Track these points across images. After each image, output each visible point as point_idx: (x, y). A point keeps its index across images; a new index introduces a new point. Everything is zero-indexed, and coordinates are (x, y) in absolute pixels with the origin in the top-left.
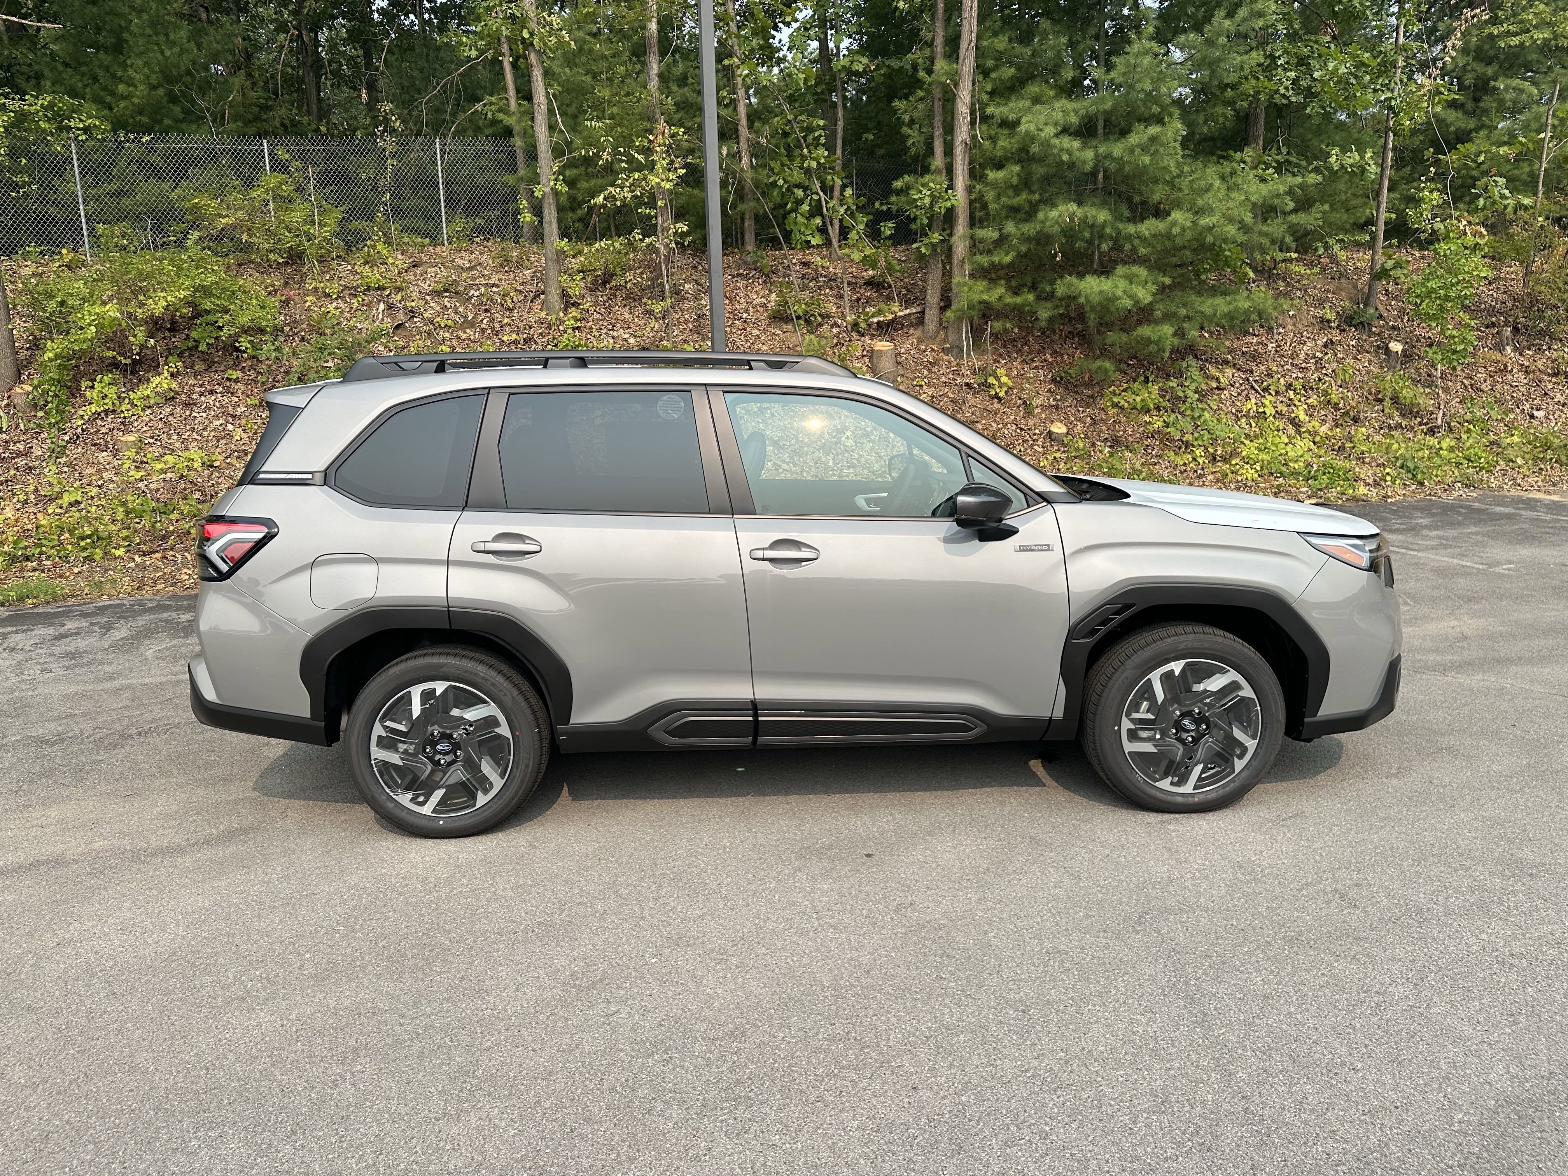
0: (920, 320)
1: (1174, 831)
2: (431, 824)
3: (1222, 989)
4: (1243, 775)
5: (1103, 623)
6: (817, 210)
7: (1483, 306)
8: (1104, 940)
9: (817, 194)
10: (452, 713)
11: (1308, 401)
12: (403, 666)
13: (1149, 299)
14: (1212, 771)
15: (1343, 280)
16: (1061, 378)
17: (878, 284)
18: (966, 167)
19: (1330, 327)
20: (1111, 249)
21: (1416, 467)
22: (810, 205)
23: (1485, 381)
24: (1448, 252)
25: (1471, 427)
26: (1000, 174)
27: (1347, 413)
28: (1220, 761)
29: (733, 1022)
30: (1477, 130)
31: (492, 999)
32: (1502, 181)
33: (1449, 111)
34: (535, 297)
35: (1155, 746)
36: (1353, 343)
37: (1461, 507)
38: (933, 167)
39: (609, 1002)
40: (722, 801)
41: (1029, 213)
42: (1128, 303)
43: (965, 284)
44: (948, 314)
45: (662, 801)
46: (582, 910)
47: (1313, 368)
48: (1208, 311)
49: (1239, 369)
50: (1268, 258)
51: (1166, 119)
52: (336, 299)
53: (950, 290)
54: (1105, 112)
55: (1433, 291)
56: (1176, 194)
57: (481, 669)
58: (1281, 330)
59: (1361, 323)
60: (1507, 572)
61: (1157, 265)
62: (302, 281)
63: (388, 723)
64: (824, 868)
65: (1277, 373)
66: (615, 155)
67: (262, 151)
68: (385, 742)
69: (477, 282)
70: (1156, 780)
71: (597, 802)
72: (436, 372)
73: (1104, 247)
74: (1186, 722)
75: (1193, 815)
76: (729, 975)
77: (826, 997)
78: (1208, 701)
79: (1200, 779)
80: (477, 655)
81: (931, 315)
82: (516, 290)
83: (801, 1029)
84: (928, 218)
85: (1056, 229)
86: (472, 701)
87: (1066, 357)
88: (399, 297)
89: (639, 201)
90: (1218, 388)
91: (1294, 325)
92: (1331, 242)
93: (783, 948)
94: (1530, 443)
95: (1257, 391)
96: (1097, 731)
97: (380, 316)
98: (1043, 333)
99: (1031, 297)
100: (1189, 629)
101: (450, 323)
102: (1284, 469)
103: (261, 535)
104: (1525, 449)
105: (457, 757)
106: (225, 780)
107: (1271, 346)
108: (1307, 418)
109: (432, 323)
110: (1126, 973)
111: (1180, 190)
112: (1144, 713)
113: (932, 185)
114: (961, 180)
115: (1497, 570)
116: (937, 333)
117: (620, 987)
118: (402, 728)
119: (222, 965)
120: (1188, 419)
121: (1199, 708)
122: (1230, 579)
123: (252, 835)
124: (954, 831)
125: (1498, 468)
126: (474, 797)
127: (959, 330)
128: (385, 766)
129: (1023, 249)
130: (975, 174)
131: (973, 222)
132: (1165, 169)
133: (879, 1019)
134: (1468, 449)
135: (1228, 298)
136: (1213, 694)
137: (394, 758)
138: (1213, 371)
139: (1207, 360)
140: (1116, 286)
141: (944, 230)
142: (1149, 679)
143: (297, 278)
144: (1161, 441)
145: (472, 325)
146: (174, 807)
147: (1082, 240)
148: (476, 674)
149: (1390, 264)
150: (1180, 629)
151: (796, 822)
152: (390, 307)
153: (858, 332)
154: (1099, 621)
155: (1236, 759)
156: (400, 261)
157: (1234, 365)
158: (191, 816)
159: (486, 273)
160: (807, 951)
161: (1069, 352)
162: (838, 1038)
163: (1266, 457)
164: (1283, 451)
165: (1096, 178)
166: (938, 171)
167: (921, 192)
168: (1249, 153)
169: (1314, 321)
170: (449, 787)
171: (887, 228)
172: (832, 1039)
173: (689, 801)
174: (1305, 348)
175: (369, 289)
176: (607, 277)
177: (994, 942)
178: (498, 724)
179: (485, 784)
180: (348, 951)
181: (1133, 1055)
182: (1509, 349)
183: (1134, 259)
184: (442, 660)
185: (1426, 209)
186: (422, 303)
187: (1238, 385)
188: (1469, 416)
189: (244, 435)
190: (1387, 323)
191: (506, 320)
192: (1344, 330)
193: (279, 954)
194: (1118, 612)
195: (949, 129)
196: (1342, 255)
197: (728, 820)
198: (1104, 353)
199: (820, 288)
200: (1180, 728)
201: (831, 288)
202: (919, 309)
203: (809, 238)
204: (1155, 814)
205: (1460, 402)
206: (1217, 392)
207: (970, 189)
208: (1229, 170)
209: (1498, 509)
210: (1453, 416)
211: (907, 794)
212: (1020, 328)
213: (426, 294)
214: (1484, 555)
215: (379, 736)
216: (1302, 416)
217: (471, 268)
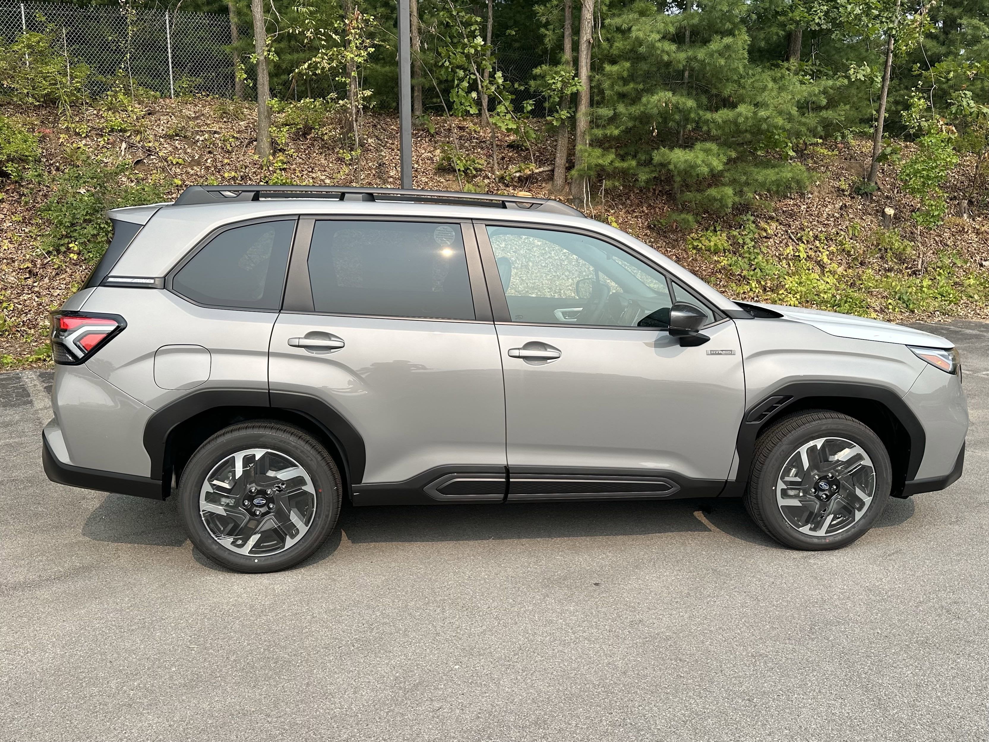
0: (550, 176)
1: (815, 564)
2: (248, 563)
3: (886, 680)
4: (861, 522)
5: (769, 410)
6: (473, 86)
7: (948, 184)
8: (790, 646)
9: (475, 74)
10: (268, 474)
11: (830, 249)
12: (228, 437)
13: (721, 167)
14: (839, 520)
15: (852, 161)
16: (655, 226)
17: (518, 146)
18: (589, 61)
19: (844, 195)
20: (694, 130)
21: (909, 299)
22: (469, 82)
23: (949, 238)
24: (930, 143)
25: (941, 271)
26: (615, 68)
27: (856, 259)
28: (846, 513)
29: (534, 714)
30: (946, 55)
31: (337, 700)
32: (969, 94)
33: (927, 40)
34: (249, 144)
35: (800, 501)
36: (860, 207)
37: (942, 329)
38: (563, 60)
39: (432, 700)
40: (471, 543)
41: (635, 100)
42: (705, 170)
43: (586, 151)
44: (574, 172)
45: (424, 543)
46: (387, 629)
47: (832, 224)
48: (760, 178)
49: (780, 224)
50: (801, 141)
51: (737, 32)
52: (85, 137)
53: (574, 154)
54: (693, 25)
55: (918, 171)
56: (741, 91)
57: (292, 440)
58: (810, 196)
59: (866, 193)
60: (986, 376)
61: (725, 144)
62: (56, 121)
63: (215, 482)
64: (565, 594)
65: (808, 227)
66: (317, 34)
67: (20, 12)
68: (211, 497)
69: (202, 129)
70: (799, 527)
71: (372, 544)
72: (252, 200)
73: (689, 127)
74: (822, 483)
75: (824, 552)
76: (519, 678)
77: (599, 693)
78: (839, 468)
79: (830, 526)
80: (288, 429)
81: (559, 173)
82: (233, 137)
83: (587, 718)
84: (559, 97)
85: (655, 111)
86: (284, 465)
87: (657, 210)
88: (138, 138)
89: (334, 72)
90: (766, 237)
91: (819, 192)
92: (846, 132)
93: (554, 656)
94: (981, 284)
95: (793, 240)
96: (759, 491)
97: (123, 153)
98: (641, 191)
99: (634, 163)
100: (828, 415)
101: (180, 161)
102: (816, 298)
103: (112, 328)
104: (979, 288)
105: (269, 508)
106: (57, 527)
107: (803, 207)
108: (829, 262)
109: (166, 160)
110: (814, 670)
111: (744, 88)
112: (792, 477)
113: (563, 73)
114: (584, 72)
115: (979, 375)
116: (563, 187)
117: (436, 689)
118: (226, 485)
119: (104, 678)
120: (746, 260)
121: (831, 473)
122: (856, 378)
123: (94, 572)
124: (654, 565)
125: (962, 302)
126: (283, 541)
127: (580, 185)
128: (211, 516)
129: (630, 124)
130: (595, 67)
131: (592, 103)
132: (736, 70)
133: (644, 709)
134: (942, 287)
135: (776, 170)
136: (843, 463)
137: (220, 510)
138: (763, 224)
139: (758, 216)
140: (697, 157)
141: (570, 108)
142: (799, 452)
143: (51, 119)
144: (726, 275)
145: (198, 163)
146: (19, 550)
147: (673, 121)
148: (288, 443)
149: (889, 150)
150: (821, 415)
151: (534, 559)
152: (131, 146)
153: (504, 183)
154: (766, 409)
155: (856, 511)
156: (139, 110)
157: (777, 220)
158: (37, 557)
159: (209, 122)
160: (573, 658)
161: (660, 206)
162: (618, 724)
163: (804, 289)
164: (815, 285)
165: (683, 75)
166: (567, 63)
167: (554, 78)
168: (794, 63)
169: (833, 190)
170: (262, 533)
171: (529, 106)
172: (613, 725)
173: (444, 543)
174: (827, 210)
175: (112, 130)
176: (307, 131)
177: (712, 648)
178: (305, 483)
179: (292, 530)
180: (206, 664)
181: (838, 730)
182: (965, 216)
183: (708, 137)
184: (261, 432)
185: (915, 112)
186: (157, 144)
187: (780, 235)
188: (939, 264)
189: (11, 246)
190: (883, 194)
191: (226, 161)
192: (854, 198)
193: (149, 669)
194: (780, 402)
195: (577, 31)
196: (853, 142)
197: (480, 558)
198: (685, 209)
199: (473, 147)
200: (818, 488)
201: (482, 148)
202: (550, 168)
203: (468, 108)
204: (797, 552)
205: (933, 253)
206: (765, 240)
207: (590, 79)
208: (779, 75)
209: (968, 331)
210: (930, 263)
211: (611, 537)
212: (624, 186)
213: (160, 137)
214: (968, 364)
215: (207, 492)
216: (826, 260)
217: (197, 118)
